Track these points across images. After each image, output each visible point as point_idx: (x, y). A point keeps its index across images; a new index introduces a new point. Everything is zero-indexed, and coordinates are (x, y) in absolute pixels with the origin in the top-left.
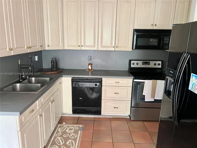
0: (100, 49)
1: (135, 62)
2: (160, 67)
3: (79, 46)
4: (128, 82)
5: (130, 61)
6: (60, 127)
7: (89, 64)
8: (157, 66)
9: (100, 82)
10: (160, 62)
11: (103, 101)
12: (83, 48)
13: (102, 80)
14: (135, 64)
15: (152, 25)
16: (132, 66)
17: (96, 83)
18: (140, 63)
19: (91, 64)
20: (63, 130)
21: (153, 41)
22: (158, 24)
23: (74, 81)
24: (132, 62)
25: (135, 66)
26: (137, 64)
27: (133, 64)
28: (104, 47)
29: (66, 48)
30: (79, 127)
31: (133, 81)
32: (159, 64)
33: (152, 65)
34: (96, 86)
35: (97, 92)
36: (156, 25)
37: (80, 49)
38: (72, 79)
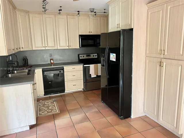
0: (59, 48)
1: (82, 55)
2: (97, 57)
3: (44, 47)
4: (80, 67)
5: (79, 55)
6: (39, 103)
7: (51, 60)
8: (95, 57)
9: (62, 69)
10: (96, 54)
11: (65, 82)
12: (47, 48)
13: (64, 68)
14: (82, 57)
15: (89, 32)
16: (80, 58)
17: (59, 71)
18: (85, 55)
19: (53, 59)
20: (42, 104)
21: (91, 42)
22: (92, 32)
23: (44, 71)
24: (80, 55)
25: (82, 58)
26: (83, 57)
27: (81, 57)
28: (62, 47)
29: (34, 49)
30: (53, 101)
31: (83, 66)
32: (96, 56)
33: (92, 56)
34: (60, 72)
35: (61, 77)
36: (91, 32)
37: (45, 49)
38: (42, 70)
